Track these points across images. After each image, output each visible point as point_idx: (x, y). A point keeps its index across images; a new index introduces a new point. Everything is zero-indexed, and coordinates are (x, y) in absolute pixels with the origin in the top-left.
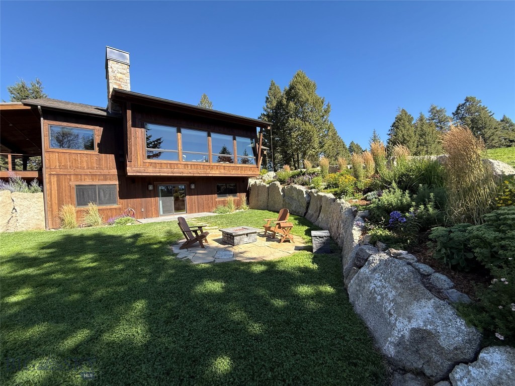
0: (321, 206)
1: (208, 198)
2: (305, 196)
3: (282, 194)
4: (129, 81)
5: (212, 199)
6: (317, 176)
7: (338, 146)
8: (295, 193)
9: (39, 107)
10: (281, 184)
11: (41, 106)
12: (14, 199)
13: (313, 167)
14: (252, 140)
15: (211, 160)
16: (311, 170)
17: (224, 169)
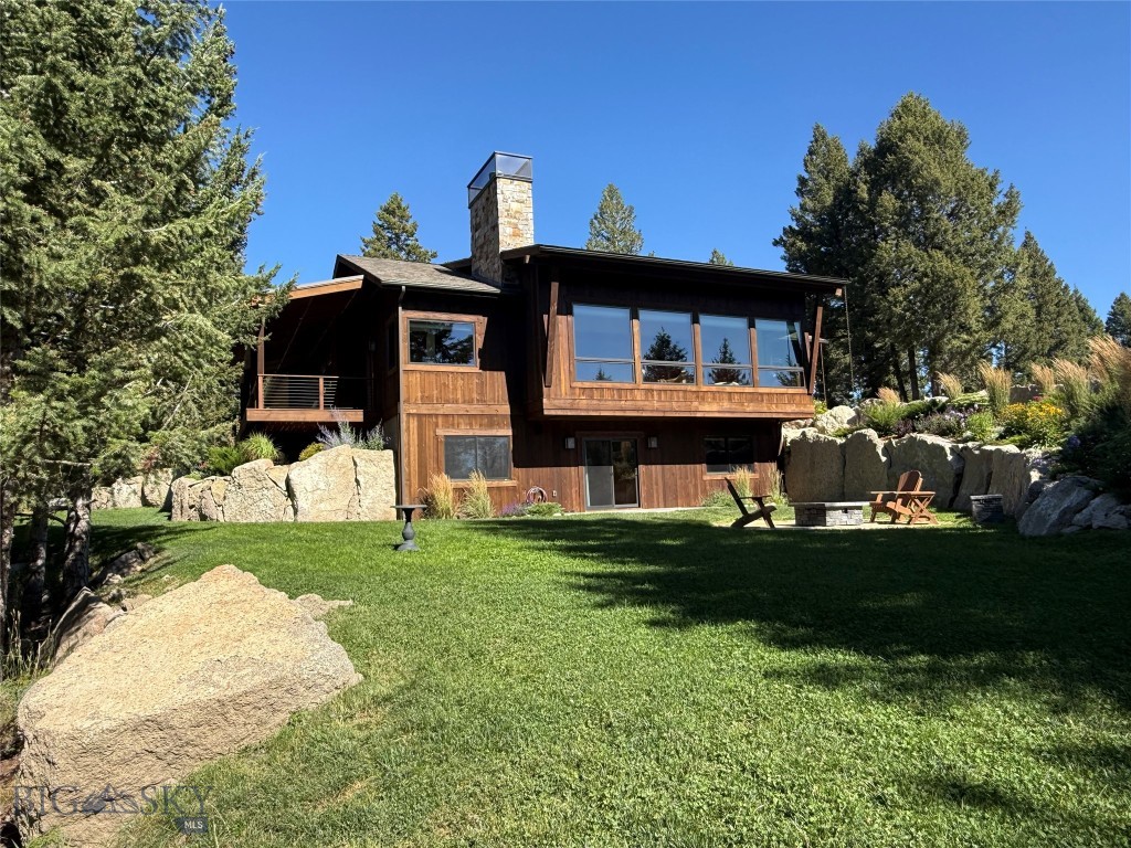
0: (990, 474)
1: (686, 471)
2: (950, 458)
3: (884, 459)
4: (531, 216)
5: (695, 476)
6: (979, 411)
7: (1059, 314)
8: (921, 454)
9: (404, 288)
10: (880, 436)
11: (407, 287)
12: (357, 460)
13: (967, 390)
14: (791, 324)
15: (700, 379)
16: (961, 398)
17: (730, 400)
